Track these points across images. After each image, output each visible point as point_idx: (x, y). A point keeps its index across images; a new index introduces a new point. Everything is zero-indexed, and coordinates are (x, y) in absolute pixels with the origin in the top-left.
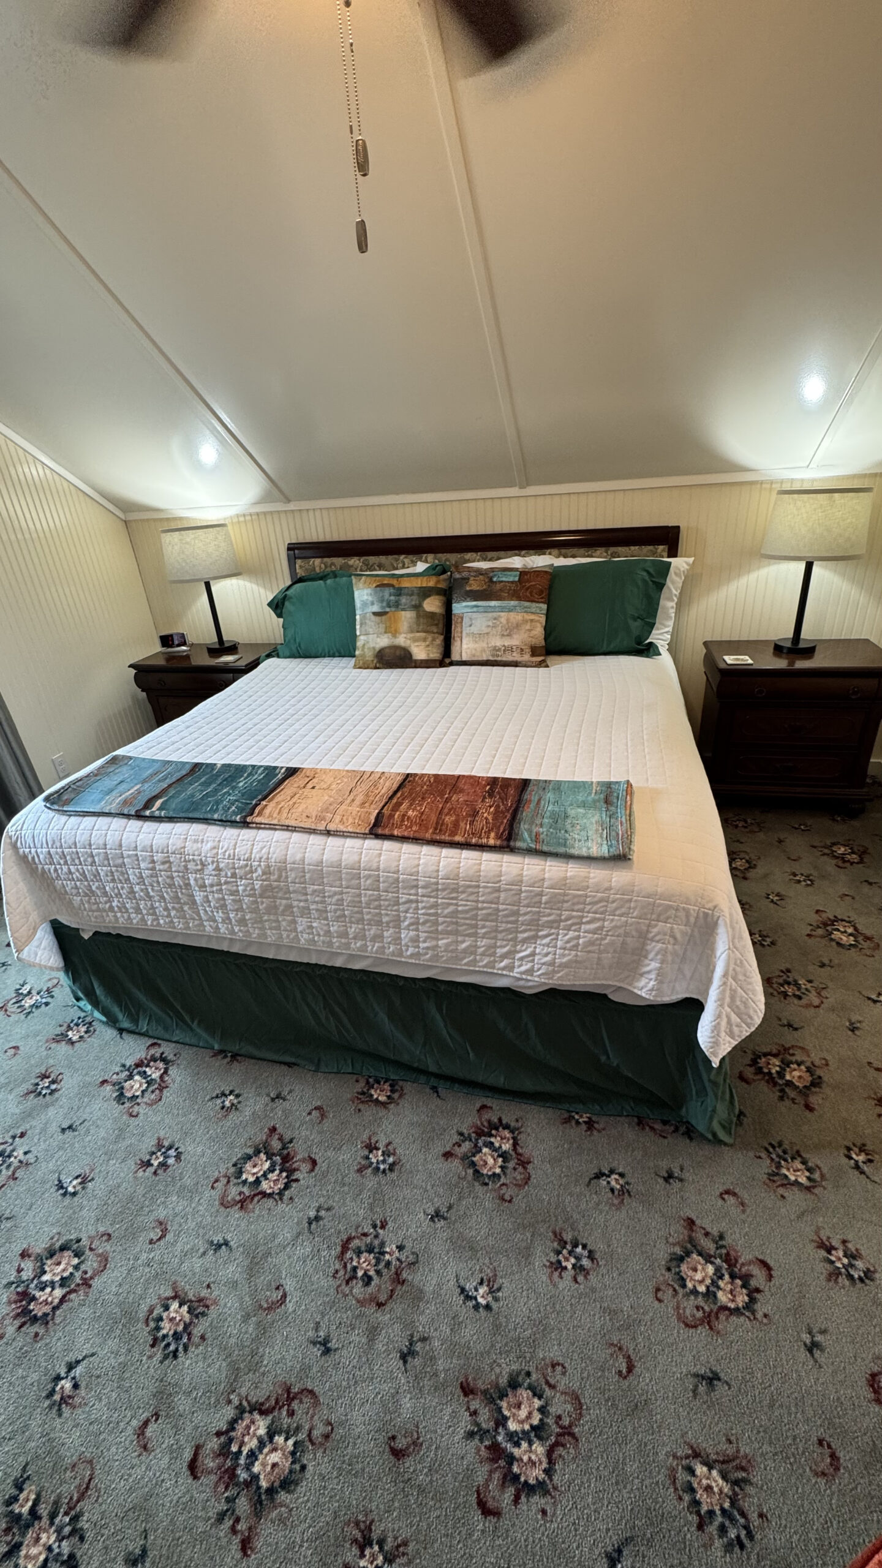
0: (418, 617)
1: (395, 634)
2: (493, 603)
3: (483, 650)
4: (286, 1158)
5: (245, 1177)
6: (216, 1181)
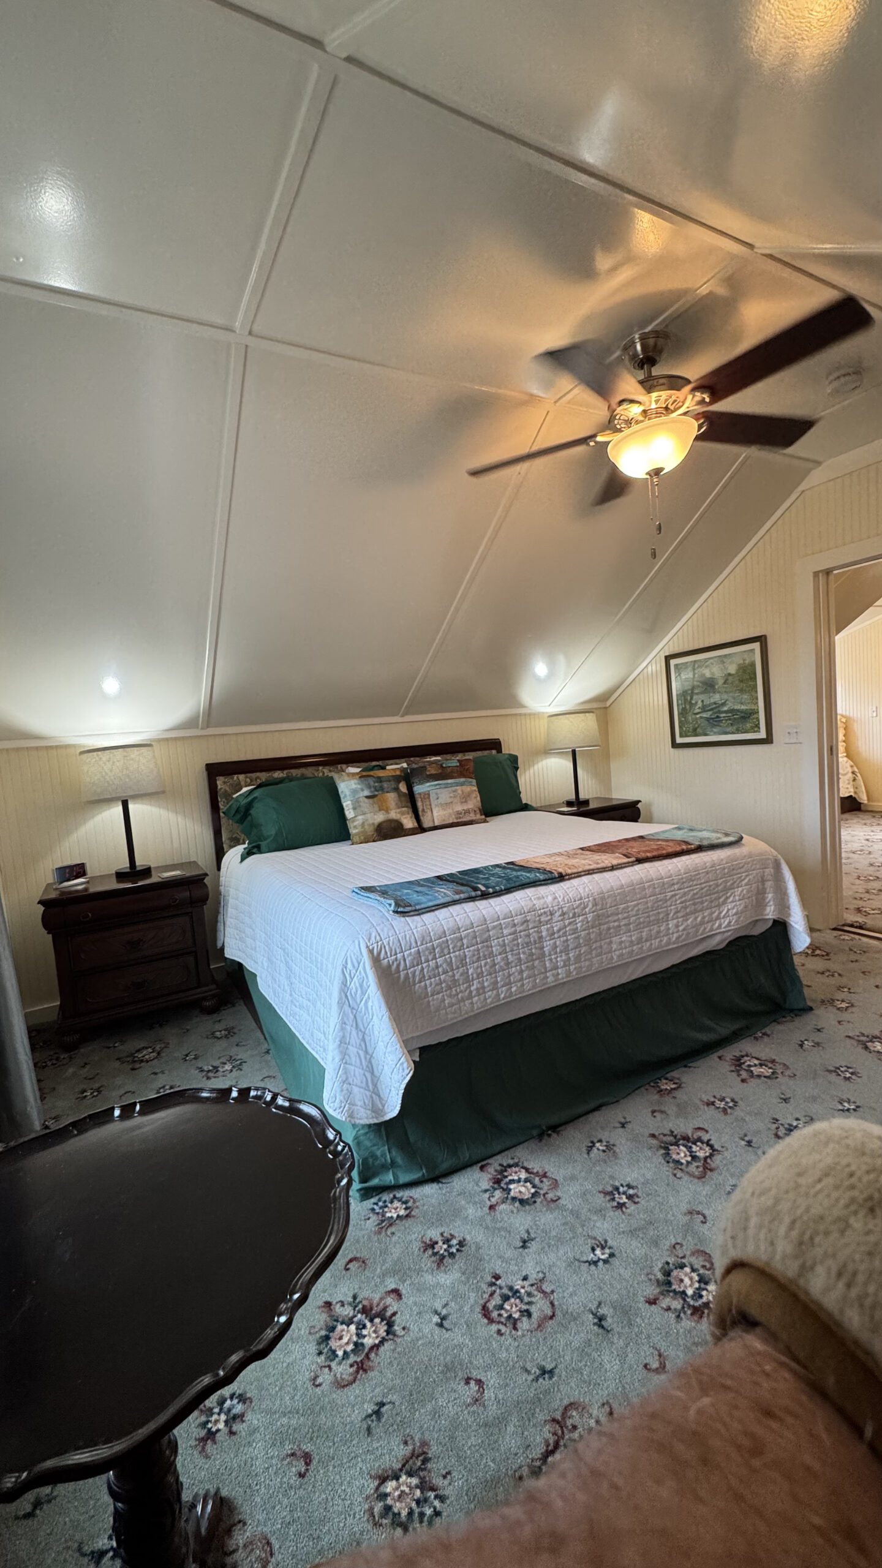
0: (399, 796)
1: (387, 811)
2: (449, 781)
3: (450, 815)
4: (686, 1138)
5: (683, 1161)
6: (675, 1175)
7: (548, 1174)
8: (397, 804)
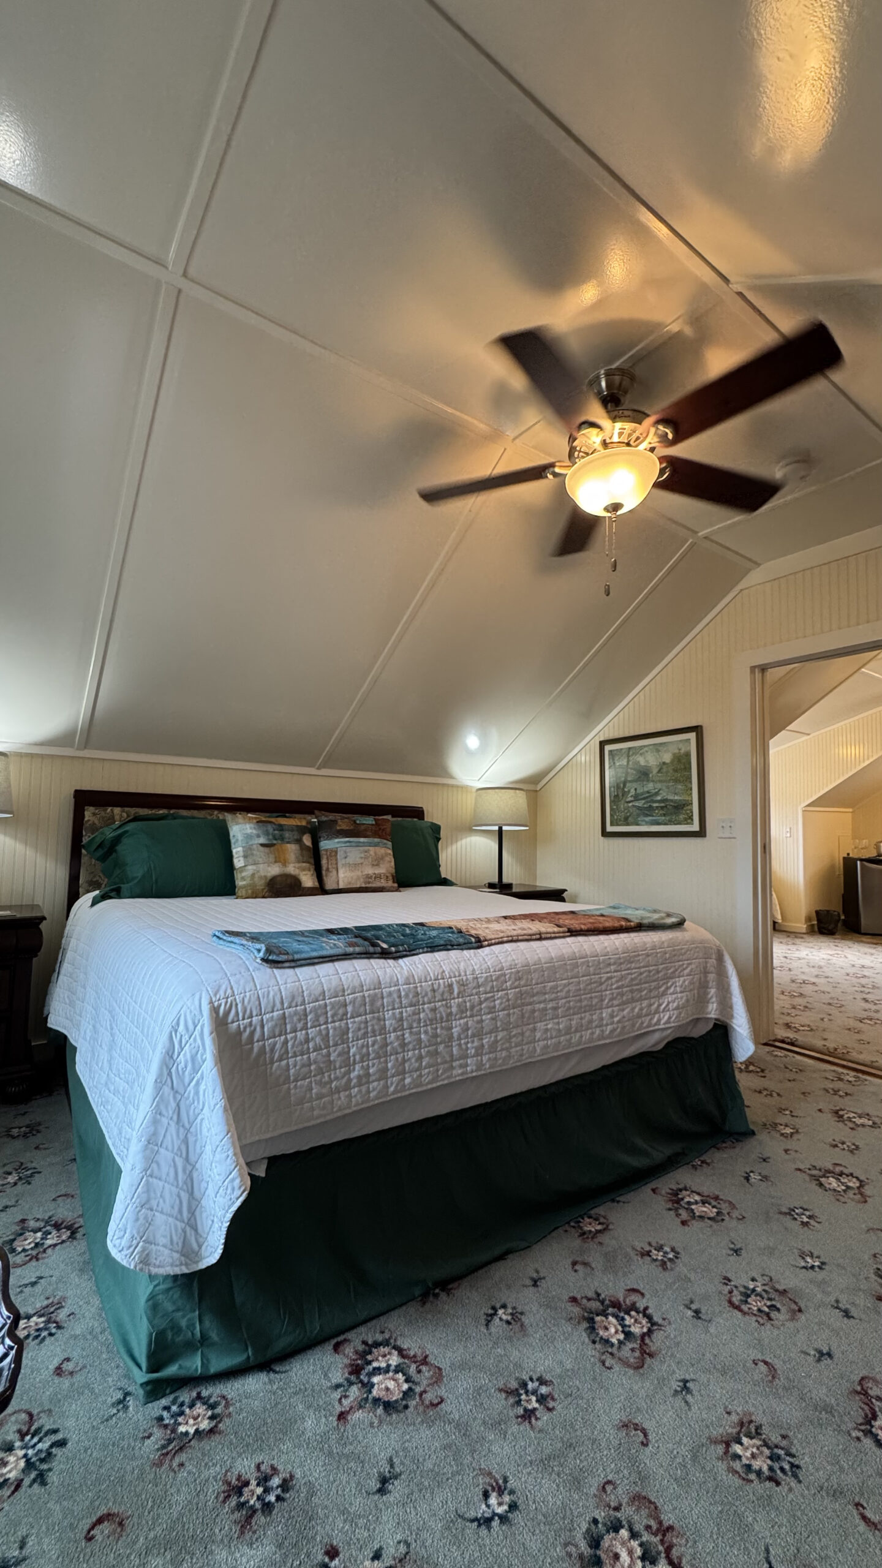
0: (301, 849)
2: (362, 840)
3: (358, 878)
4: (616, 1305)
5: (614, 1340)
6: (603, 1363)
7: (429, 1359)
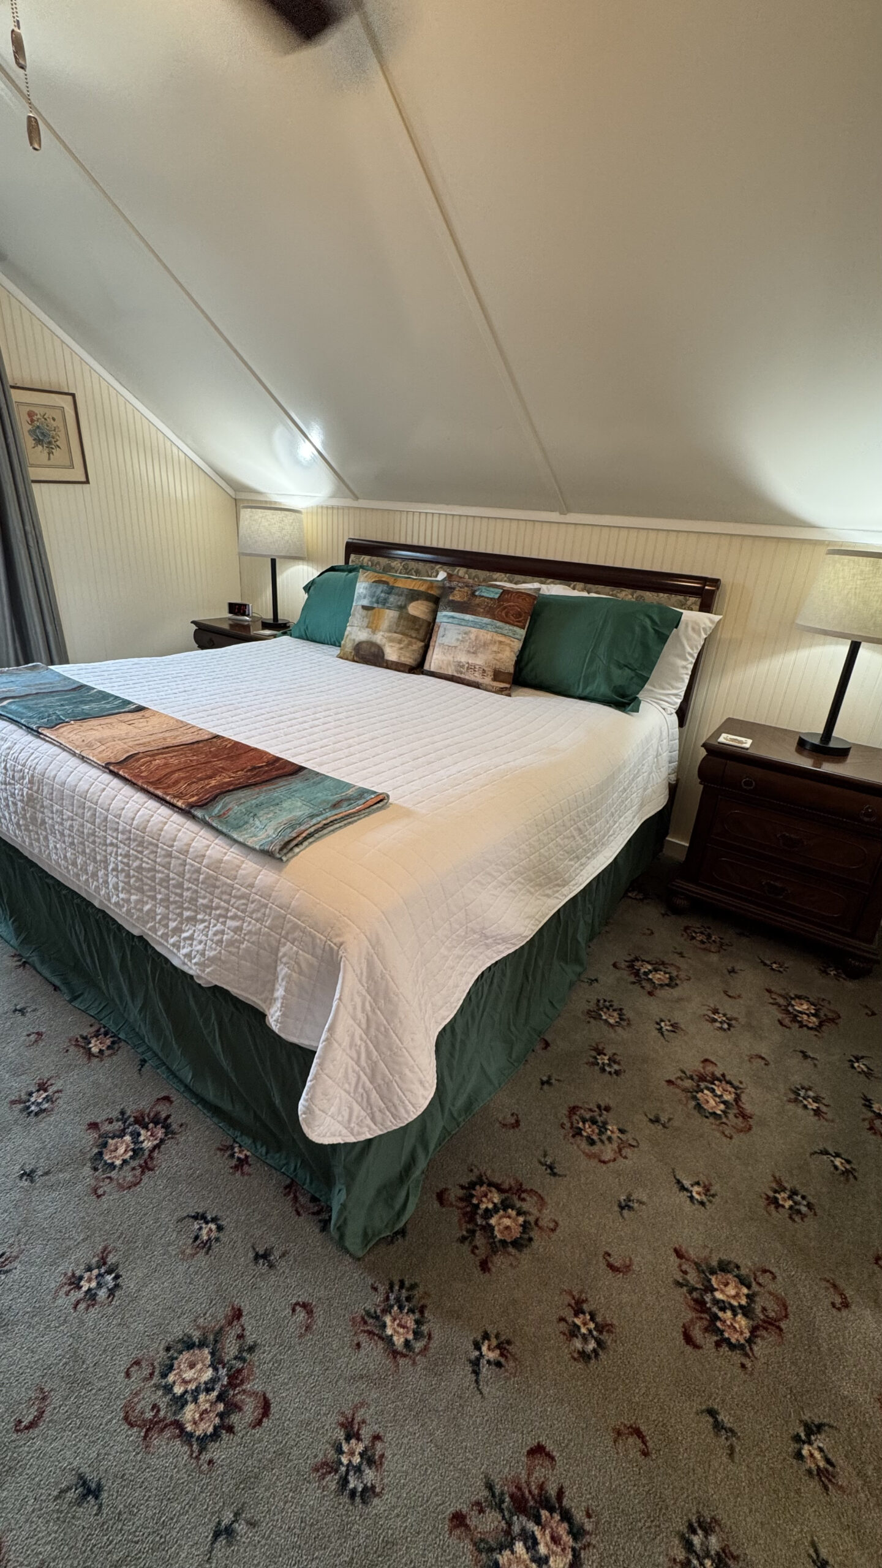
0: (400, 618)
2: (468, 617)
3: (449, 664)
8: (389, 626)
